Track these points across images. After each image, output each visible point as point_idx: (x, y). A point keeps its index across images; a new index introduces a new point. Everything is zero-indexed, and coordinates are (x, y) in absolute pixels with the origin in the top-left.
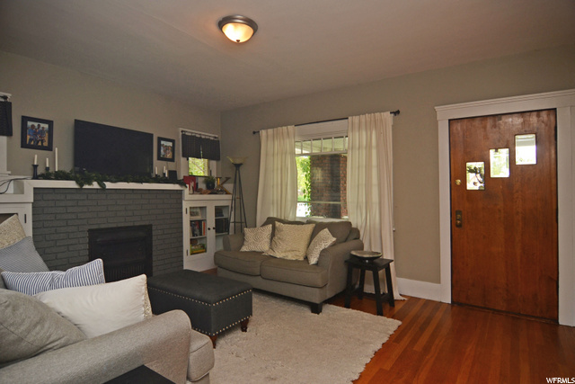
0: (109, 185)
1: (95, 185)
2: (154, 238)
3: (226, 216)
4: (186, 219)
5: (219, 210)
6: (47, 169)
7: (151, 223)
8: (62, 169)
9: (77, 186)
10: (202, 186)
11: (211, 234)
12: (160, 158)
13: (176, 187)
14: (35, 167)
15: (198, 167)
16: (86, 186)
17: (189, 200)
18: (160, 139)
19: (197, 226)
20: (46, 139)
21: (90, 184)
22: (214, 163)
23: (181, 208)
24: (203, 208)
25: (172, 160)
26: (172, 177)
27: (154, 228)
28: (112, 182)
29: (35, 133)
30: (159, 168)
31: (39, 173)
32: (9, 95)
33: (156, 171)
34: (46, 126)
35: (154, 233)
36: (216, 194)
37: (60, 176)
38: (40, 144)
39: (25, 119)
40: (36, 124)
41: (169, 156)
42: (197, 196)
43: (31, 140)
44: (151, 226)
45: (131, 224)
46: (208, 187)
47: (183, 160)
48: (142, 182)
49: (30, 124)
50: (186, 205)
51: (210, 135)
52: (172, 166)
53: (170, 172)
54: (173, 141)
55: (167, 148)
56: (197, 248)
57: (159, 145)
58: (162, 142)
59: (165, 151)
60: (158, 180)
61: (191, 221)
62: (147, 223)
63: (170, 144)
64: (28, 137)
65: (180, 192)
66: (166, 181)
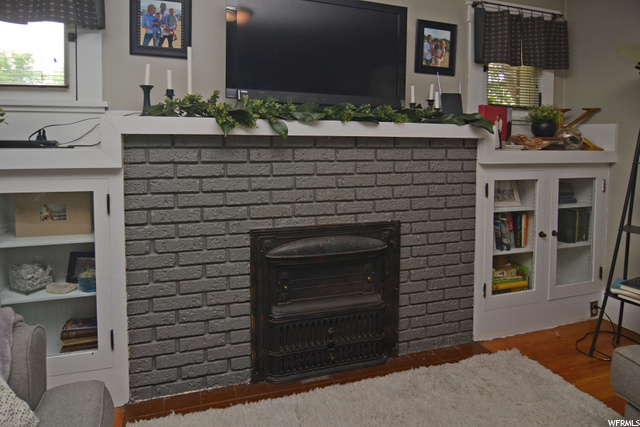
0: (295, 128)
1: (262, 128)
3: (582, 202)
4: (485, 210)
5: (567, 189)
6: (170, 93)
7: (398, 217)
8: (197, 93)
9: (216, 131)
11: (542, 248)
12: (421, 68)
13: (465, 132)
14: (147, 89)
17: (493, 161)
18: (422, 24)
19: (511, 225)
20: (178, 33)
21: (248, 125)
22: (547, 78)
23: (474, 184)
24: (522, 187)
25: (449, 71)
27: (405, 228)
28: (303, 121)
29: (156, 23)
30: (421, 89)
31: (154, 102)
33: (412, 96)
34: (177, 6)
35: (405, 240)
36: (562, 148)
37: (194, 108)
38: (166, 44)
41: (443, 62)
42: (513, 154)
43: (148, 37)
44: (397, 225)
45: (349, 220)
46: (538, 132)
47: (475, 69)
48: (374, 120)
50: (484, 177)
51: (544, 11)
52: (448, 84)
53: (444, 97)
54: (452, 28)
55: (437, 43)
56: (509, 274)
57: (420, 38)
58: (427, 32)
59: (433, 52)
60: (414, 115)
61: (496, 215)
62: (387, 217)
63: (446, 35)
64: (143, 32)
65: (471, 144)
66: (436, 117)
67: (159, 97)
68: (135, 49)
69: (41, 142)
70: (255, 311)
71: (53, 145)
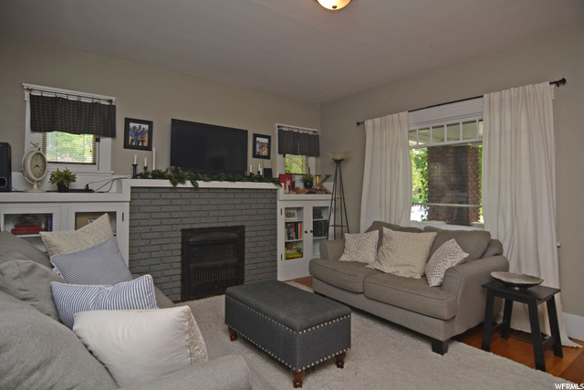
0: (201, 184)
1: (188, 184)
2: (246, 240)
3: (325, 217)
4: (281, 220)
5: (317, 212)
6: (146, 168)
7: (245, 223)
8: (158, 168)
9: (170, 185)
10: (299, 185)
11: (307, 238)
12: (255, 156)
13: (271, 186)
14: (135, 166)
15: (296, 164)
16: (180, 185)
17: (285, 199)
18: (255, 136)
19: (293, 228)
20: (146, 139)
21: (183, 182)
22: (312, 160)
23: (276, 209)
24: (299, 209)
25: (268, 157)
26: (267, 175)
27: (246, 229)
28: (205, 181)
29: (137, 134)
30: (255, 166)
31: (138, 173)
32: (114, 99)
33: (251, 169)
34: (146, 127)
35: (246, 234)
36: (314, 193)
38: (140, 144)
39: (128, 121)
40: (137, 125)
41: (265, 153)
42: (293, 196)
43: (133, 141)
44: (243, 227)
45: (223, 225)
46: (306, 186)
47: (279, 157)
48: (234, 180)
49: (132, 125)
50: (281, 206)
51: (309, 130)
52: (267, 163)
53: (265, 170)
54: (269, 137)
55: (262, 145)
56: (292, 252)
57: (255, 142)
58: (258, 139)
59: (260, 148)
60: (252, 178)
61: (286, 223)
62: (240, 224)
63: (266, 140)
64: (131, 138)
65: (274, 192)
66: (260, 179)
67: (140, 170)
68: (127, 146)
69: (87, 190)
70: (183, 265)
71: (91, 191)
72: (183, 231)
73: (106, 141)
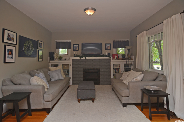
0: (87, 58)
1: (84, 58)
3: (130, 67)
4: (112, 68)
7: (100, 68)
9: (79, 58)
10: (121, 57)
12: (106, 49)
16: (82, 58)
19: (117, 70)
21: (83, 58)
23: (110, 64)
26: (109, 55)
29: (75, 47)
32: (71, 41)
34: (77, 46)
35: (101, 71)
37: (78, 56)
39: (74, 45)
40: (76, 45)
43: (75, 49)
45: (94, 68)
46: (123, 57)
47: (114, 49)
49: (74, 46)
50: (112, 63)
52: (109, 51)
53: (108, 53)
55: (108, 46)
57: (106, 46)
58: (107, 45)
59: (108, 47)
60: (104, 56)
61: (114, 68)
62: (98, 68)
63: (110, 45)
66: (106, 56)
67: (75, 55)
68: (73, 50)
69: (65, 60)
70: (84, 77)
71: (66, 60)
72: (84, 69)
73: (70, 50)
